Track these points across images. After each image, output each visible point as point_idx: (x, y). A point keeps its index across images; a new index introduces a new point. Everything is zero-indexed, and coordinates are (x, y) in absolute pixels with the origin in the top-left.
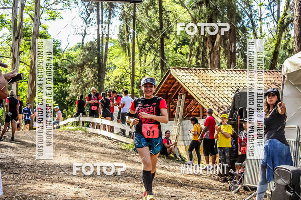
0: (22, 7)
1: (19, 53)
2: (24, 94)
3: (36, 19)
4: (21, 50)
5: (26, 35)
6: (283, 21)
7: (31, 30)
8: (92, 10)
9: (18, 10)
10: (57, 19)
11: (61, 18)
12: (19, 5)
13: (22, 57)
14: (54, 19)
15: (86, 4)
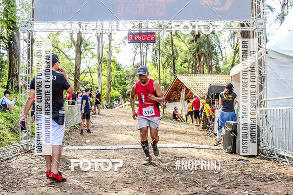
0: (103, 47)
1: (102, 71)
2: (105, 91)
3: (110, 53)
4: (102, 69)
5: (105, 61)
6: (236, 48)
7: (107, 58)
8: (137, 47)
9: (101, 49)
10: (120, 52)
11: (122, 52)
12: (101, 46)
13: (103, 72)
14: (118, 52)
15: (135, 44)
